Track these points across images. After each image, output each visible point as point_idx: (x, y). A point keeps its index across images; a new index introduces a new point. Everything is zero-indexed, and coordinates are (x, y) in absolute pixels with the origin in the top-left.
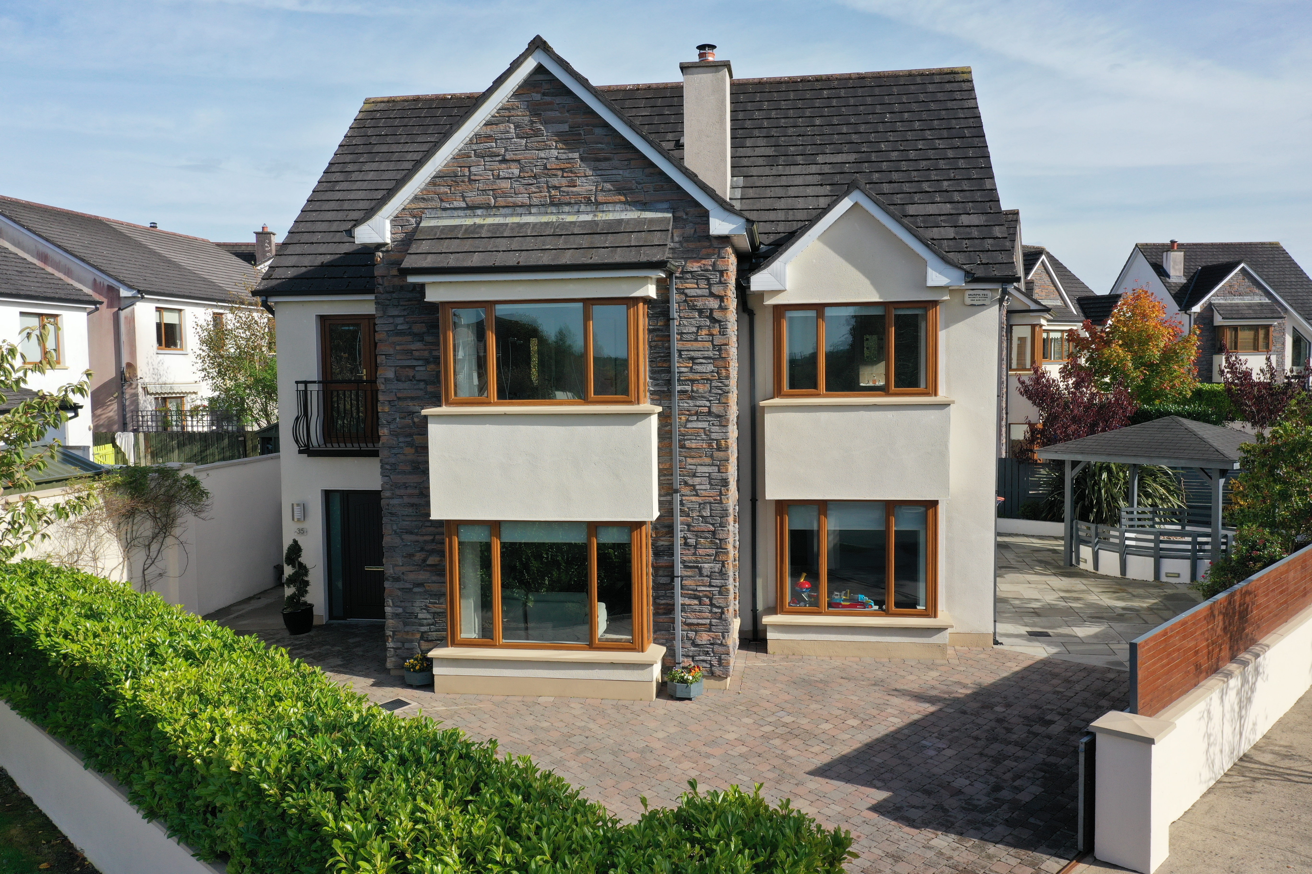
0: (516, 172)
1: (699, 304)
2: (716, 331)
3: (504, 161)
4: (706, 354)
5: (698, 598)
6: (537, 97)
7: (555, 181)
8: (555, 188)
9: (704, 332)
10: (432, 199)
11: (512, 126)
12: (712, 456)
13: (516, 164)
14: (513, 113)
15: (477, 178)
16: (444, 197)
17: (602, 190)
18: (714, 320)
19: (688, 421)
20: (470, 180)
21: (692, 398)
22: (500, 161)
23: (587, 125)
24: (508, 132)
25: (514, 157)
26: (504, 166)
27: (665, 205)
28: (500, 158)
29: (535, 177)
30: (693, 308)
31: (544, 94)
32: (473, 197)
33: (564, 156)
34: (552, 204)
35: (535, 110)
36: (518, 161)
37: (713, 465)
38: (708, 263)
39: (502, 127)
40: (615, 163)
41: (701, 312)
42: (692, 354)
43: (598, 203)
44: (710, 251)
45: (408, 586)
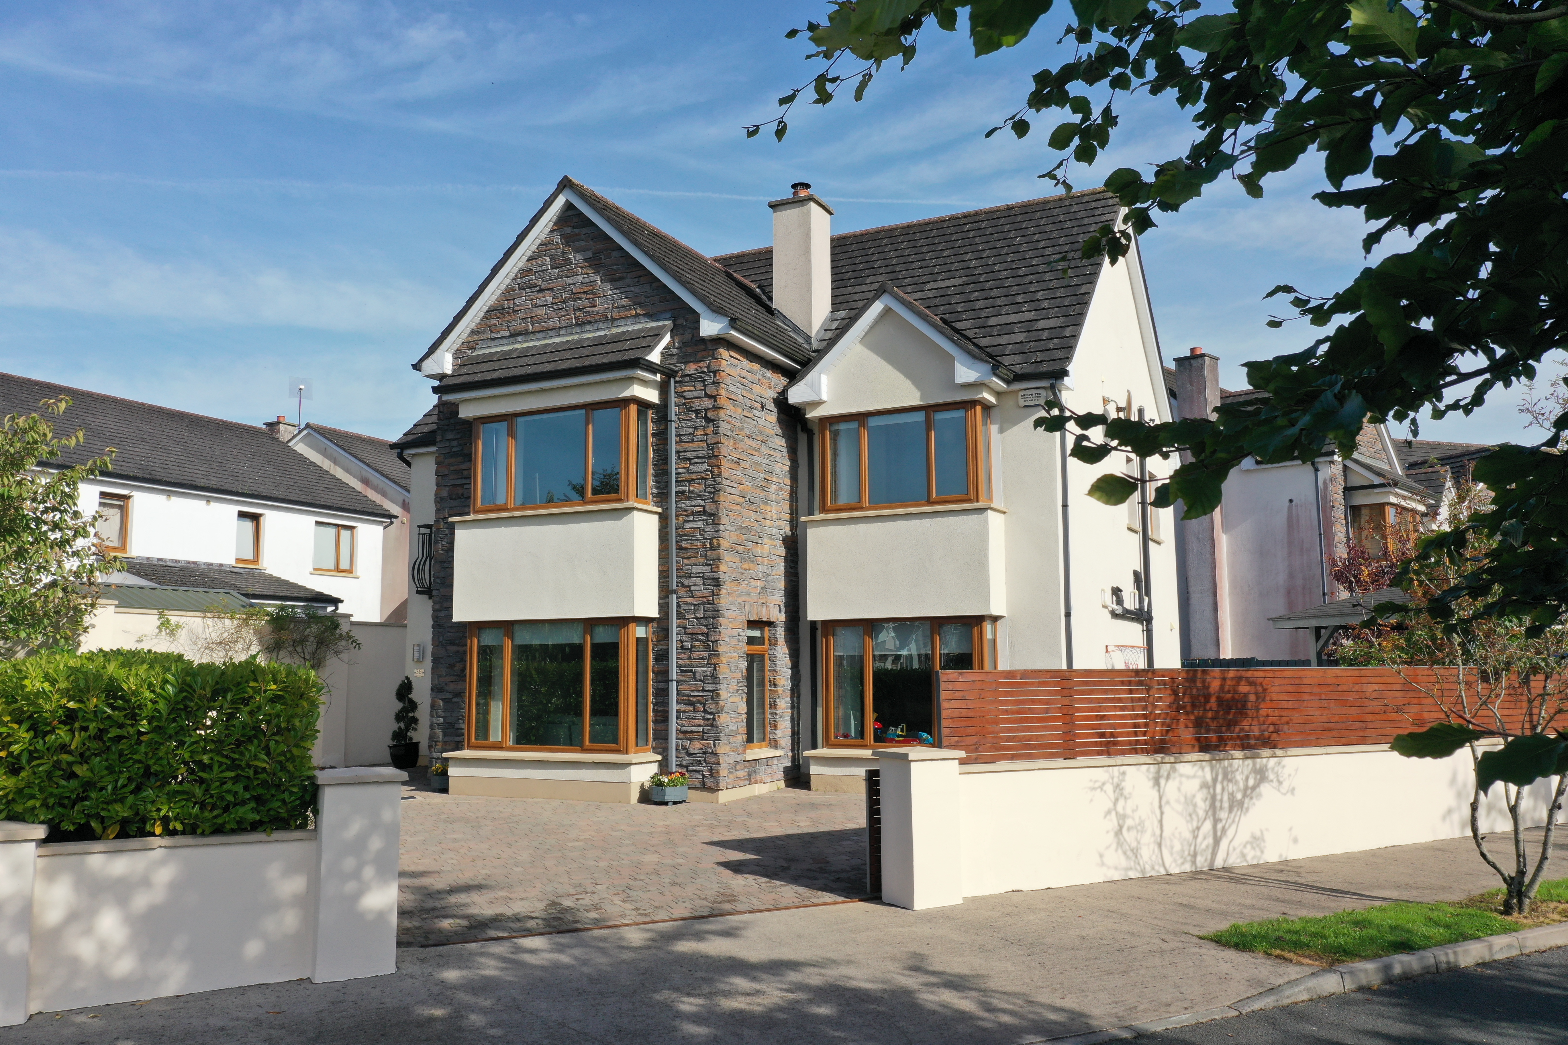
0: (550, 299)
1: (695, 405)
2: (709, 430)
3: (541, 290)
4: (701, 453)
5: (692, 704)
6: (568, 230)
7: (579, 304)
8: (580, 309)
9: (699, 432)
10: (484, 332)
11: (548, 259)
12: (706, 556)
13: (550, 292)
14: (549, 247)
15: (519, 308)
16: (493, 328)
17: (617, 307)
18: (708, 420)
19: (685, 521)
20: (514, 311)
21: (689, 498)
22: (537, 291)
23: (607, 250)
24: (545, 265)
25: (548, 286)
26: (540, 295)
27: (669, 315)
28: (538, 288)
29: (564, 302)
30: (690, 410)
31: (574, 227)
32: (516, 325)
33: (587, 280)
34: (577, 325)
35: (567, 241)
36: (551, 289)
37: (706, 565)
38: (704, 364)
39: (540, 260)
40: (628, 281)
41: (697, 412)
42: (689, 454)
43: (613, 320)
44: (704, 353)
45: (448, 696)
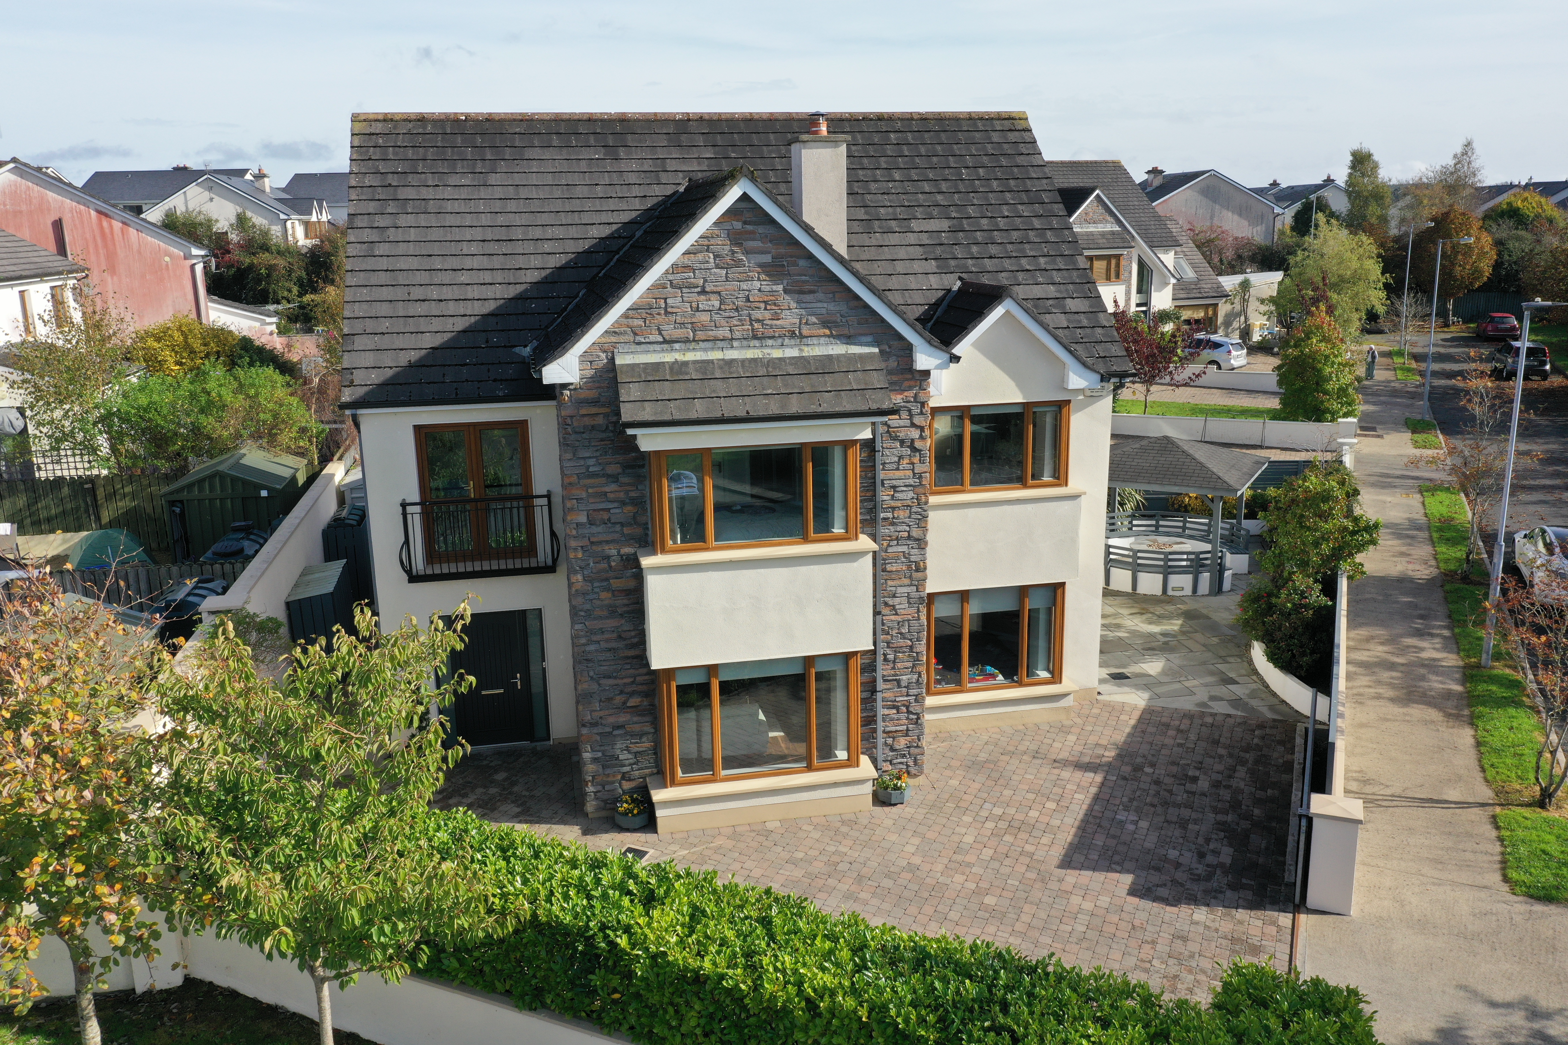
0: (717, 304)
1: (902, 435)
2: (916, 460)
3: (704, 292)
4: (908, 482)
5: (897, 708)
6: (738, 225)
7: (757, 314)
8: (758, 321)
9: (906, 461)
10: (625, 333)
11: (711, 255)
12: (911, 577)
13: (716, 295)
14: (712, 241)
15: (674, 310)
16: (637, 330)
17: (806, 323)
18: (914, 449)
19: (889, 546)
20: (667, 313)
21: (893, 524)
22: (698, 293)
23: (791, 257)
24: (707, 262)
25: (715, 289)
26: (703, 297)
27: (869, 339)
28: (699, 289)
29: (737, 310)
30: (895, 438)
31: (745, 223)
32: (670, 331)
33: (768, 288)
34: (755, 337)
35: (736, 239)
36: (719, 293)
37: (912, 585)
38: (910, 394)
39: (700, 256)
40: (820, 295)
41: (902, 442)
42: (895, 483)
43: (802, 336)
44: (912, 383)
45: (608, 729)
